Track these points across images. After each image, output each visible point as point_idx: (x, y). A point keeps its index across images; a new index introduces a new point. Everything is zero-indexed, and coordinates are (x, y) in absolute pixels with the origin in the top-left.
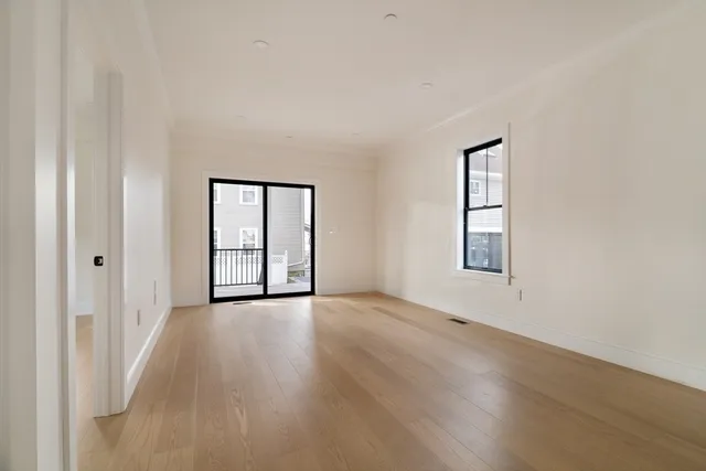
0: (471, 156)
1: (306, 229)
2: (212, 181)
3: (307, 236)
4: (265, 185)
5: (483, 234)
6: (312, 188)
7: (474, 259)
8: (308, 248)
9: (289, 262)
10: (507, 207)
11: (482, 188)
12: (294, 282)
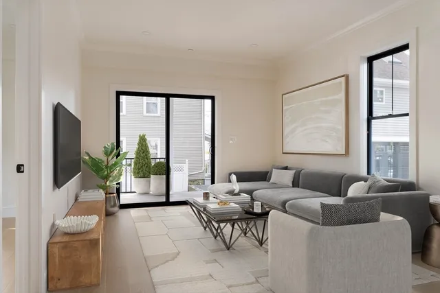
0: (375, 63)
1: (206, 138)
2: (119, 94)
3: (207, 145)
4: (168, 97)
5: (389, 144)
6: (213, 98)
7: (378, 170)
8: (208, 157)
9: (190, 170)
10: (415, 115)
11: (387, 96)
12: (194, 190)
